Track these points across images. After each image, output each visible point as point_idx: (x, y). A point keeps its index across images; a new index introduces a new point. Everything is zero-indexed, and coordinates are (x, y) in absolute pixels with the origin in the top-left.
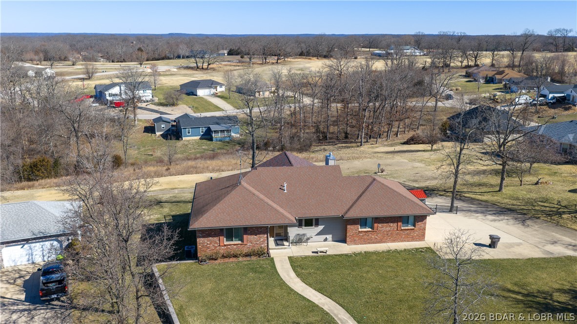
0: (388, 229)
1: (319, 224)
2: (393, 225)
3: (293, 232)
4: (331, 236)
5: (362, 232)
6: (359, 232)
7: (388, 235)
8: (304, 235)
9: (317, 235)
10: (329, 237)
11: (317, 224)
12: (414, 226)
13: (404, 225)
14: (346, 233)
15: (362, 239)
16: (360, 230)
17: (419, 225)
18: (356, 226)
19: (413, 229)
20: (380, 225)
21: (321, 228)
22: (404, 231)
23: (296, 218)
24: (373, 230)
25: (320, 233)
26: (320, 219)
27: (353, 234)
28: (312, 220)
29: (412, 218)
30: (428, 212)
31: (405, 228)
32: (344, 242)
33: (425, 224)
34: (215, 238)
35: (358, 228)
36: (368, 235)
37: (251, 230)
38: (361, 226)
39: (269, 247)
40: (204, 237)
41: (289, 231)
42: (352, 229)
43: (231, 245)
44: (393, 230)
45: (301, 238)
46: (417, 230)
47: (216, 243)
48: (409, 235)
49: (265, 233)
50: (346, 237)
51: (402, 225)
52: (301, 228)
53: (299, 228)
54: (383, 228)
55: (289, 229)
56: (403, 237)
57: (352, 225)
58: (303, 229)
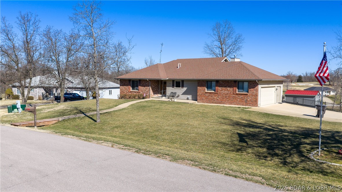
0: (226, 92)
1: (184, 86)
2: (230, 89)
3: (169, 90)
4: (191, 96)
5: (207, 93)
6: (205, 93)
7: (226, 97)
8: (175, 93)
9: (183, 94)
10: (190, 97)
11: (183, 86)
12: (248, 92)
13: (240, 90)
14: (197, 93)
15: (207, 98)
16: (206, 91)
17: (251, 91)
18: (203, 88)
19: (247, 95)
20: (220, 88)
21: (185, 89)
22: (239, 95)
23: (167, 78)
24: (215, 92)
25: (185, 93)
26: (185, 83)
27: (201, 94)
28: (180, 82)
29: (246, 84)
30: (257, 78)
31: (239, 93)
32: (197, 100)
33: (257, 90)
34: (127, 87)
35: (205, 90)
36: (212, 96)
37: (142, 83)
38: (207, 88)
39: (150, 96)
40: (122, 85)
41: (167, 89)
42: (201, 90)
43: (133, 92)
44: (230, 93)
45: (173, 95)
46: (250, 96)
47: (127, 90)
48: (243, 99)
49: (148, 86)
50: (197, 96)
51: (237, 90)
52: (174, 88)
53: (172, 88)
54: (222, 91)
55: (167, 88)
56: (239, 101)
57: (200, 86)
58: (175, 89)
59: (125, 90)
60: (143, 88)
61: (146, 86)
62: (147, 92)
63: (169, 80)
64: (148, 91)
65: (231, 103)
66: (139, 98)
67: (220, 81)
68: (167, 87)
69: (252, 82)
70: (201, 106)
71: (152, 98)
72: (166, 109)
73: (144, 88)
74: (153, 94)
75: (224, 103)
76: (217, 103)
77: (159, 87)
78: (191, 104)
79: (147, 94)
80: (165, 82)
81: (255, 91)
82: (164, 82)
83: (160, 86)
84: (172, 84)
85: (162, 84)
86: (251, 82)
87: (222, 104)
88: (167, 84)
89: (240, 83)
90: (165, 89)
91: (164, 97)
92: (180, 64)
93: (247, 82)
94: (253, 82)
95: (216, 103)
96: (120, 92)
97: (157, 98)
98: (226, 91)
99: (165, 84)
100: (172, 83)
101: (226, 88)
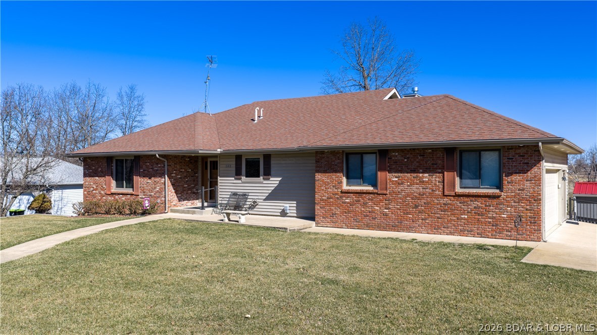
0: (416, 189)
1: (272, 172)
2: (431, 180)
3: (227, 186)
4: (294, 204)
5: (348, 192)
6: (342, 192)
7: (416, 207)
8: (245, 195)
9: (268, 199)
10: (290, 206)
11: (268, 174)
12: (500, 187)
13: (468, 182)
14: (314, 193)
15: (349, 212)
16: (345, 187)
17: (515, 183)
18: (334, 176)
19: (496, 197)
20: (393, 177)
21: (274, 181)
22: (466, 199)
23: (219, 150)
24: (376, 191)
25: (273, 196)
26: (273, 162)
27: (328, 198)
28: (259, 161)
29: (490, 160)
30: (537, 136)
31: (467, 191)
32: (312, 218)
33: (538, 181)
34: (102, 179)
35: (341, 182)
36: (365, 204)
37: (144, 167)
38: (348, 178)
39: (167, 206)
40: (90, 176)
41: (219, 184)
42: (326, 184)
43: (119, 194)
44: (432, 194)
45: (238, 203)
46: (508, 201)
47: (103, 189)
48: (482, 215)
49: (162, 175)
50: (314, 204)
51: (457, 180)
52: (240, 179)
53: (236, 179)
54: (401, 187)
55: (219, 181)
56: (464, 219)
57: (325, 172)
58: (243, 183)
59: (96, 190)
60: (146, 180)
61: (154, 176)
62: (157, 195)
63: (225, 155)
64: (160, 192)
65: (435, 229)
66: (134, 213)
67: (394, 151)
68: (219, 178)
69: (518, 151)
70: (334, 243)
71: (173, 211)
72: (184, 268)
73: (149, 181)
74: (176, 198)
75: (409, 229)
76: (384, 229)
77: (197, 177)
78: (297, 233)
79: (159, 201)
80: (214, 162)
81: (528, 184)
82: (211, 162)
83: (199, 174)
84: (234, 169)
85: (206, 168)
86: (512, 152)
87: (403, 231)
88: (221, 168)
89: (465, 155)
90: (214, 184)
91: (211, 209)
92: (259, 111)
93: (497, 153)
94: (522, 151)
95: (379, 228)
96: (84, 194)
97: (188, 212)
98: (414, 187)
99: (214, 169)
100: (233, 163)
101: (415, 175)
